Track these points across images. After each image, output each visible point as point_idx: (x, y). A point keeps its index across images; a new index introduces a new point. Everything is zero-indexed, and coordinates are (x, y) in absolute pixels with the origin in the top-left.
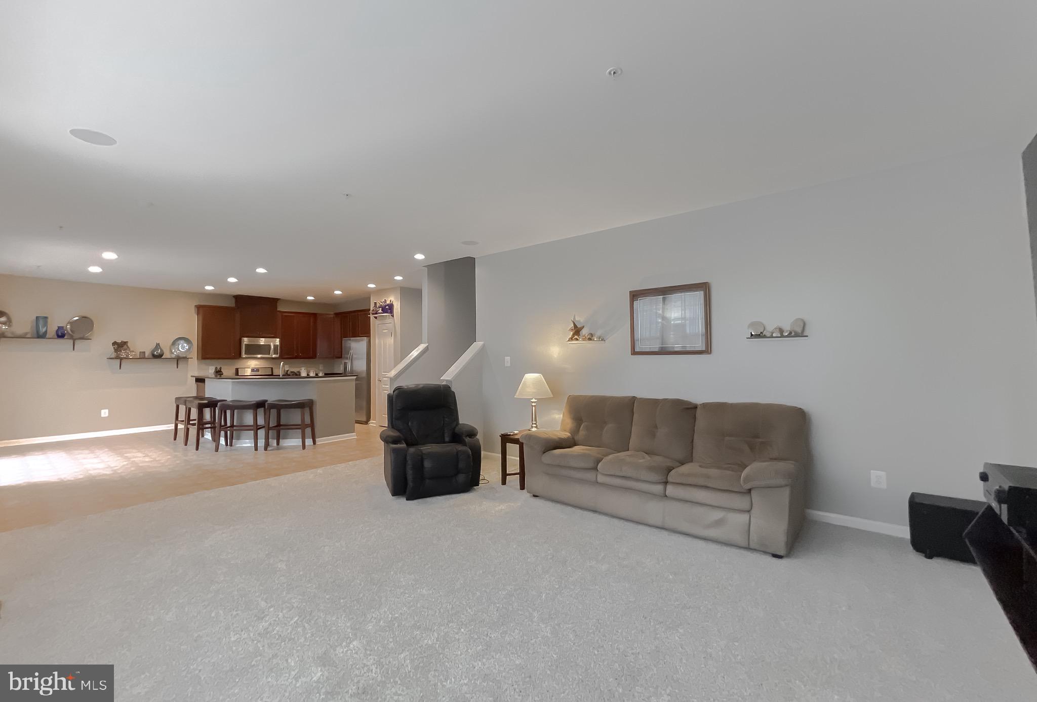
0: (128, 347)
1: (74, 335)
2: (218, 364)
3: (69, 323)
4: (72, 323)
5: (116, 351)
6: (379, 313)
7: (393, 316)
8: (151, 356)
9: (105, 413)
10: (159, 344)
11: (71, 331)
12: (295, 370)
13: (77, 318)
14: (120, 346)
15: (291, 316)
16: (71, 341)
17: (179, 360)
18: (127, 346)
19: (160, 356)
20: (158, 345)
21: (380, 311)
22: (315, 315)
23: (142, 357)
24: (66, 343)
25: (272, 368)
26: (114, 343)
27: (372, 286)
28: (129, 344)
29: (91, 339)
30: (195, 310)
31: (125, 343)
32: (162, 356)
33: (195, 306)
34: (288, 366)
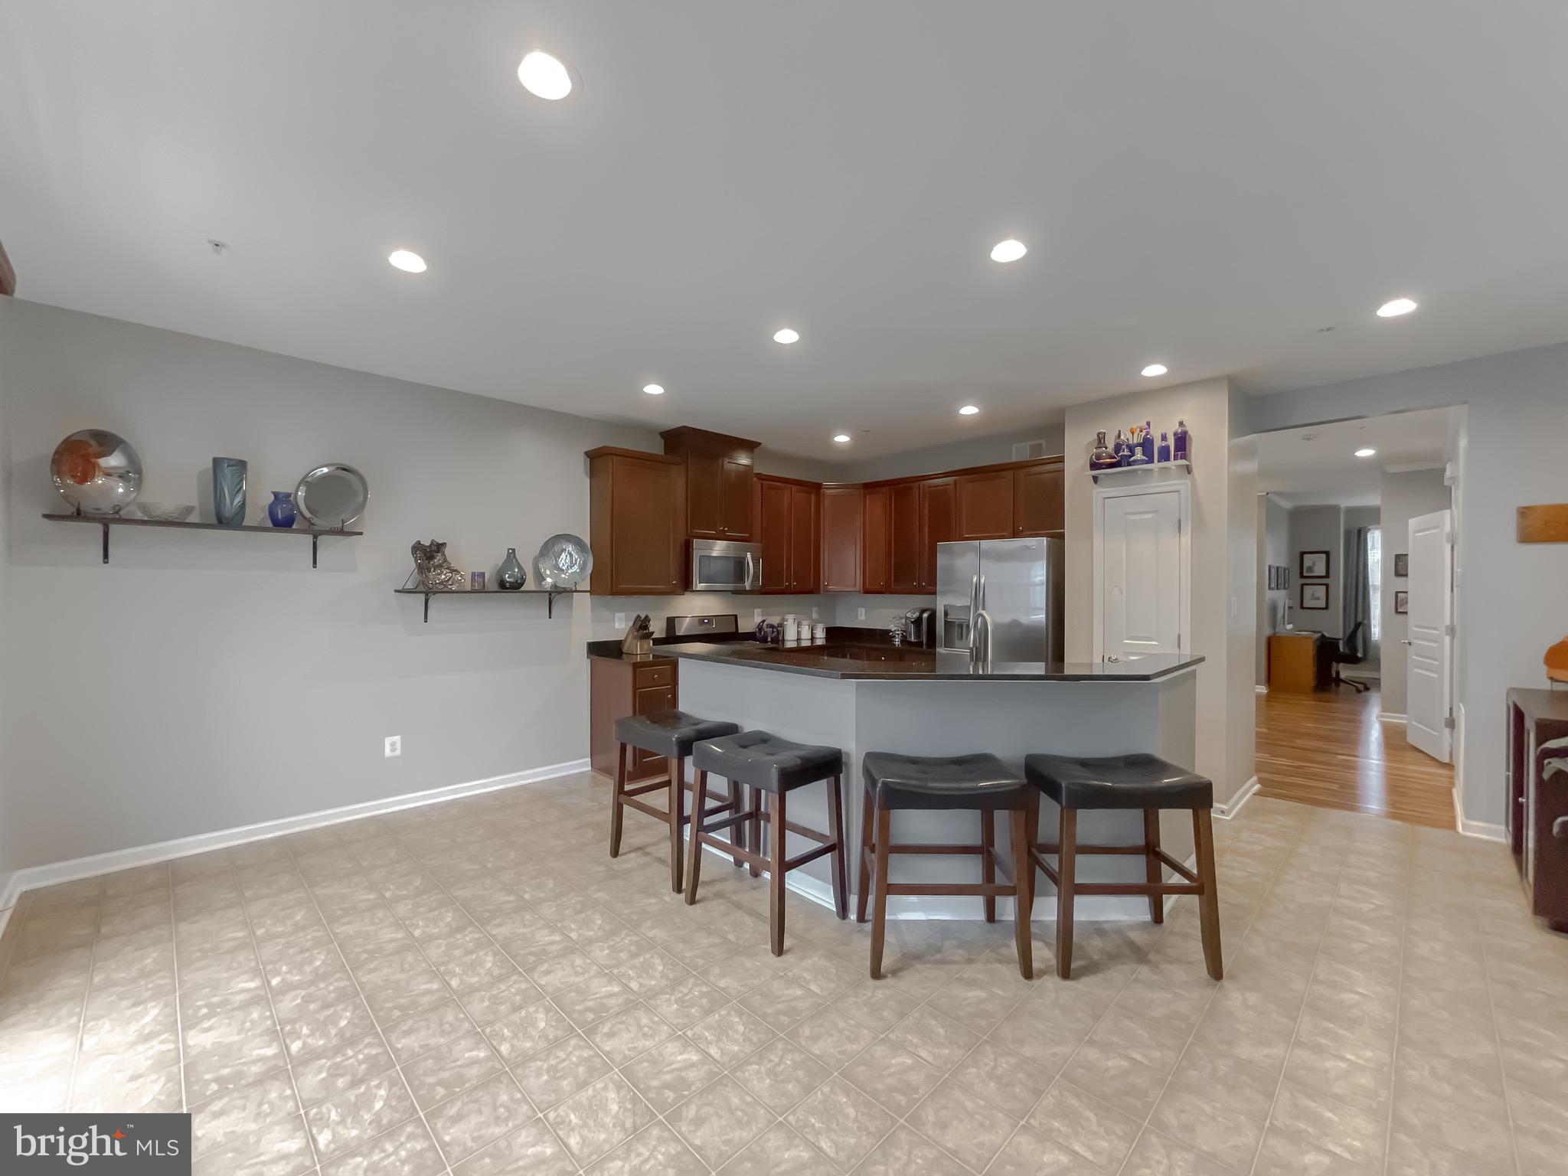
0: (445, 561)
1: (315, 520)
2: (640, 606)
3: (303, 481)
4: (314, 486)
5: (422, 569)
6: (1135, 462)
7: (1188, 469)
8: (495, 587)
9: (392, 746)
10: (514, 550)
11: (308, 507)
12: (775, 620)
13: (325, 470)
14: (428, 554)
15: (778, 488)
16: (310, 538)
17: (556, 595)
18: (444, 554)
19: (516, 586)
20: (512, 554)
21: (1139, 455)
22: (817, 487)
23: (479, 588)
24: (297, 543)
25: (736, 616)
26: (417, 548)
27: (1154, 370)
28: (447, 551)
29: (361, 534)
30: (585, 462)
31: (439, 547)
32: (522, 585)
33: (586, 453)
34: (759, 610)
